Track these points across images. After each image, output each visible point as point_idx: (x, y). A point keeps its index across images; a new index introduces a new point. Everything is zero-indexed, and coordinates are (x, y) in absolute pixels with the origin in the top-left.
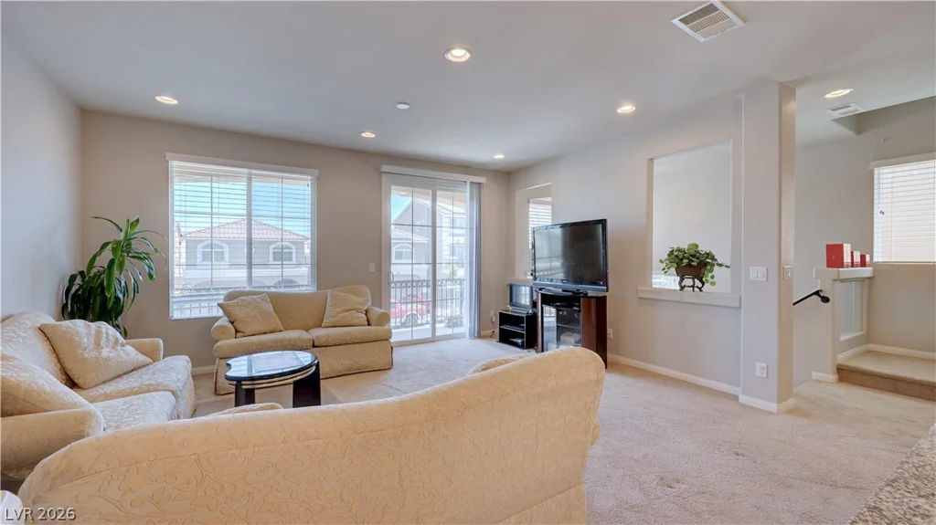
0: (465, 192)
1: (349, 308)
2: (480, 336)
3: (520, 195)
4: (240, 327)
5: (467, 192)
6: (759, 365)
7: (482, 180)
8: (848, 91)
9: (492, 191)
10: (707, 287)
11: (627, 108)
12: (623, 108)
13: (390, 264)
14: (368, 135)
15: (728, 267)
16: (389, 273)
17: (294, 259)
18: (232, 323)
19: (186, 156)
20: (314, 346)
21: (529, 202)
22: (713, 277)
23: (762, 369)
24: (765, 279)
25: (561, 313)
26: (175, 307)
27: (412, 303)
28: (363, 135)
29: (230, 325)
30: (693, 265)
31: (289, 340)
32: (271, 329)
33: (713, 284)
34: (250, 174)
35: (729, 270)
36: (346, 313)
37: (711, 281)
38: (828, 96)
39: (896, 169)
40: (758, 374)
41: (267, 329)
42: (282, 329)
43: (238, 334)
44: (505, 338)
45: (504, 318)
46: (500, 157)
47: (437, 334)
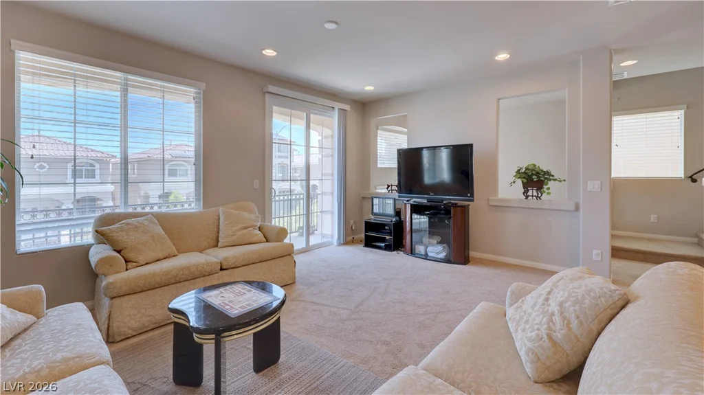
0: (333, 117)
1: (245, 225)
2: (346, 243)
3: (373, 122)
4: (131, 256)
5: (335, 119)
6: (595, 252)
7: (347, 107)
8: (635, 62)
9: (353, 119)
10: (544, 197)
11: (502, 57)
12: (499, 56)
13: (271, 180)
14: (269, 52)
15: (564, 180)
16: (271, 188)
17: (97, 177)
18: (119, 252)
19: (36, 46)
20: (222, 269)
21: (377, 128)
22: (548, 189)
23: (598, 254)
24: (600, 190)
25: (432, 220)
26: (23, 237)
27: (283, 217)
28: (264, 52)
29: (118, 255)
30: (534, 180)
31: (197, 266)
32: (165, 254)
33: (549, 193)
34: (126, 79)
35: (565, 183)
36: (244, 231)
37: (547, 191)
38: (622, 65)
39: (624, 118)
40: (594, 258)
41: (161, 255)
42: (177, 253)
43: (130, 265)
44: (370, 243)
45: (370, 226)
46: (369, 88)
47: (310, 244)
